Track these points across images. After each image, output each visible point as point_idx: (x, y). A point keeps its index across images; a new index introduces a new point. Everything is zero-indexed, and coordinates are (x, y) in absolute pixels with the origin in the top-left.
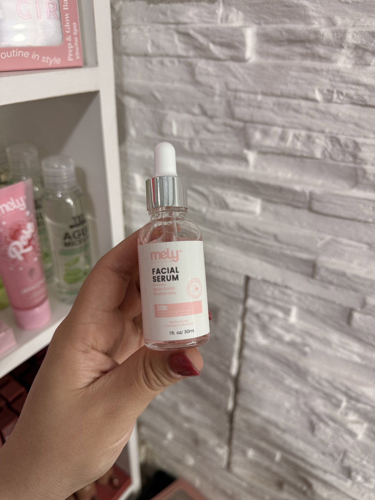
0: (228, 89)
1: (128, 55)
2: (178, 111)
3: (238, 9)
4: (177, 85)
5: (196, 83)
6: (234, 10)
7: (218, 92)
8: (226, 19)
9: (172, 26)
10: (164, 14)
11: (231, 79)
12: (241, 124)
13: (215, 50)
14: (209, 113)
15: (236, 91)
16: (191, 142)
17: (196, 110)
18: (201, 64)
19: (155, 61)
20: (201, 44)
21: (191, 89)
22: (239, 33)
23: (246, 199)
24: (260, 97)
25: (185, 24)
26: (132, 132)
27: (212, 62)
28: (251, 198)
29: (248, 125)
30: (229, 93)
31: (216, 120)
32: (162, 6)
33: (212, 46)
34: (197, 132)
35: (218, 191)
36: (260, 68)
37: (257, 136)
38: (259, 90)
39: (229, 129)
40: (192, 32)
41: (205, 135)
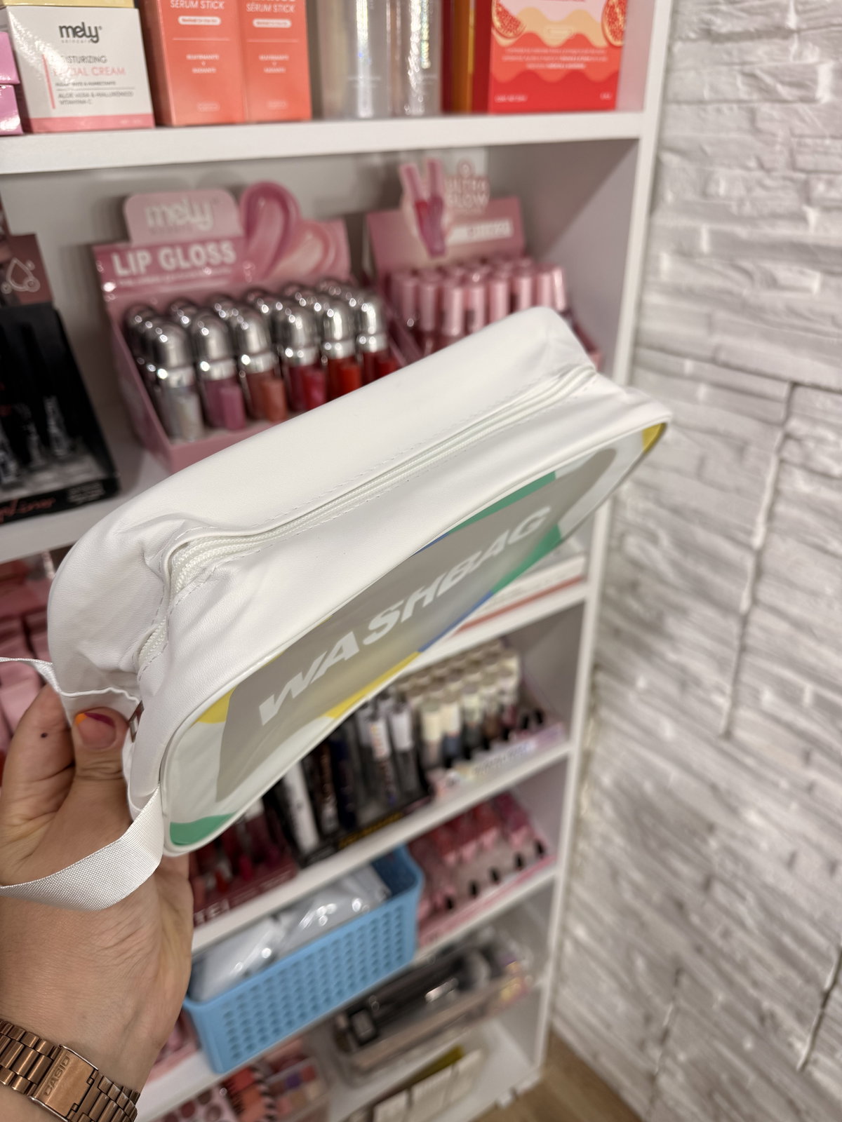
0: (793, 135)
1: (678, 102)
2: (729, 167)
3: (815, 43)
4: (734, 135)
5: (756, 131)
6: (810, 45)
7: (779, 139)
8: (799, 55)
9: (737, 68)
10: (729, 53)
11: (797, 123)
12: (802, 176)
13: (784, 91)
14: (768, 165)
15: (801, 136)
16: (741, 202)
17: (752, 164)
18: (765, 109)
19: (710, 108)
20: (767, 85)
21: (749, 138)
22: (812, 70)
23: (802, 273)
24: (828, 142)
25: (751, 63)
26: (669, 197)
27: (777, 106)
28: (809, 271)
29: (813, 176)
30: (794, 140)
31: (775, 174)
32: (729, 45)
33: (780, 88)
34: (749, 190)
35: (768, 265)
36: (832, 107)
37: (820, 188)
38: (827, 133)
39: (788, 183)
40: (758, 73)
41: (759, 192)
